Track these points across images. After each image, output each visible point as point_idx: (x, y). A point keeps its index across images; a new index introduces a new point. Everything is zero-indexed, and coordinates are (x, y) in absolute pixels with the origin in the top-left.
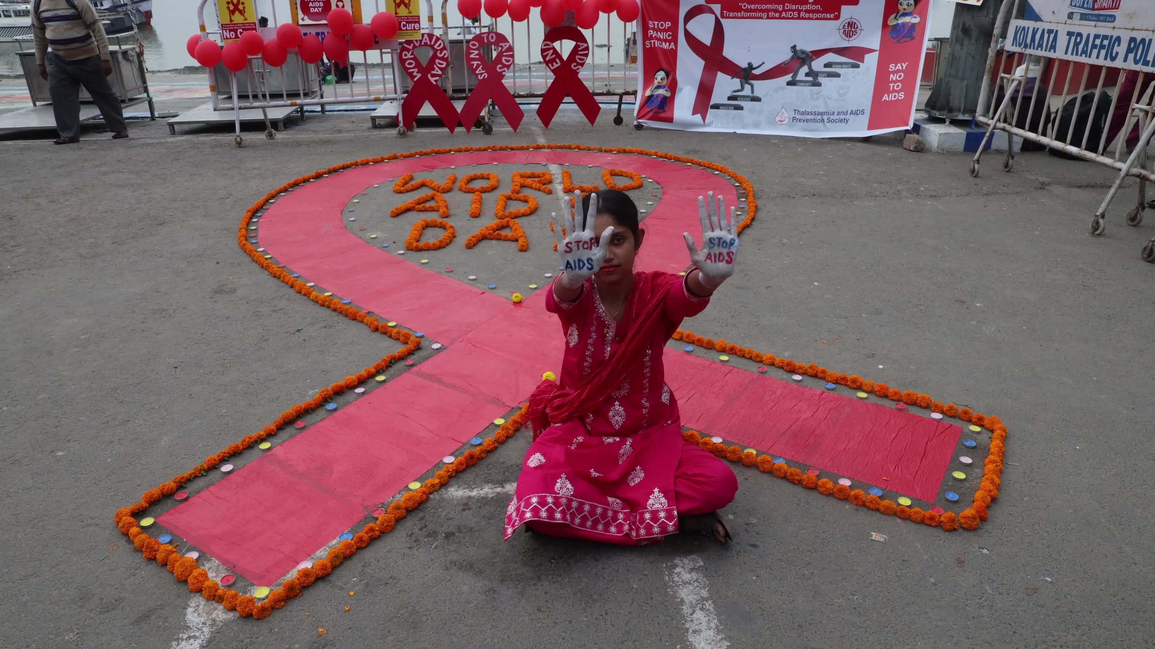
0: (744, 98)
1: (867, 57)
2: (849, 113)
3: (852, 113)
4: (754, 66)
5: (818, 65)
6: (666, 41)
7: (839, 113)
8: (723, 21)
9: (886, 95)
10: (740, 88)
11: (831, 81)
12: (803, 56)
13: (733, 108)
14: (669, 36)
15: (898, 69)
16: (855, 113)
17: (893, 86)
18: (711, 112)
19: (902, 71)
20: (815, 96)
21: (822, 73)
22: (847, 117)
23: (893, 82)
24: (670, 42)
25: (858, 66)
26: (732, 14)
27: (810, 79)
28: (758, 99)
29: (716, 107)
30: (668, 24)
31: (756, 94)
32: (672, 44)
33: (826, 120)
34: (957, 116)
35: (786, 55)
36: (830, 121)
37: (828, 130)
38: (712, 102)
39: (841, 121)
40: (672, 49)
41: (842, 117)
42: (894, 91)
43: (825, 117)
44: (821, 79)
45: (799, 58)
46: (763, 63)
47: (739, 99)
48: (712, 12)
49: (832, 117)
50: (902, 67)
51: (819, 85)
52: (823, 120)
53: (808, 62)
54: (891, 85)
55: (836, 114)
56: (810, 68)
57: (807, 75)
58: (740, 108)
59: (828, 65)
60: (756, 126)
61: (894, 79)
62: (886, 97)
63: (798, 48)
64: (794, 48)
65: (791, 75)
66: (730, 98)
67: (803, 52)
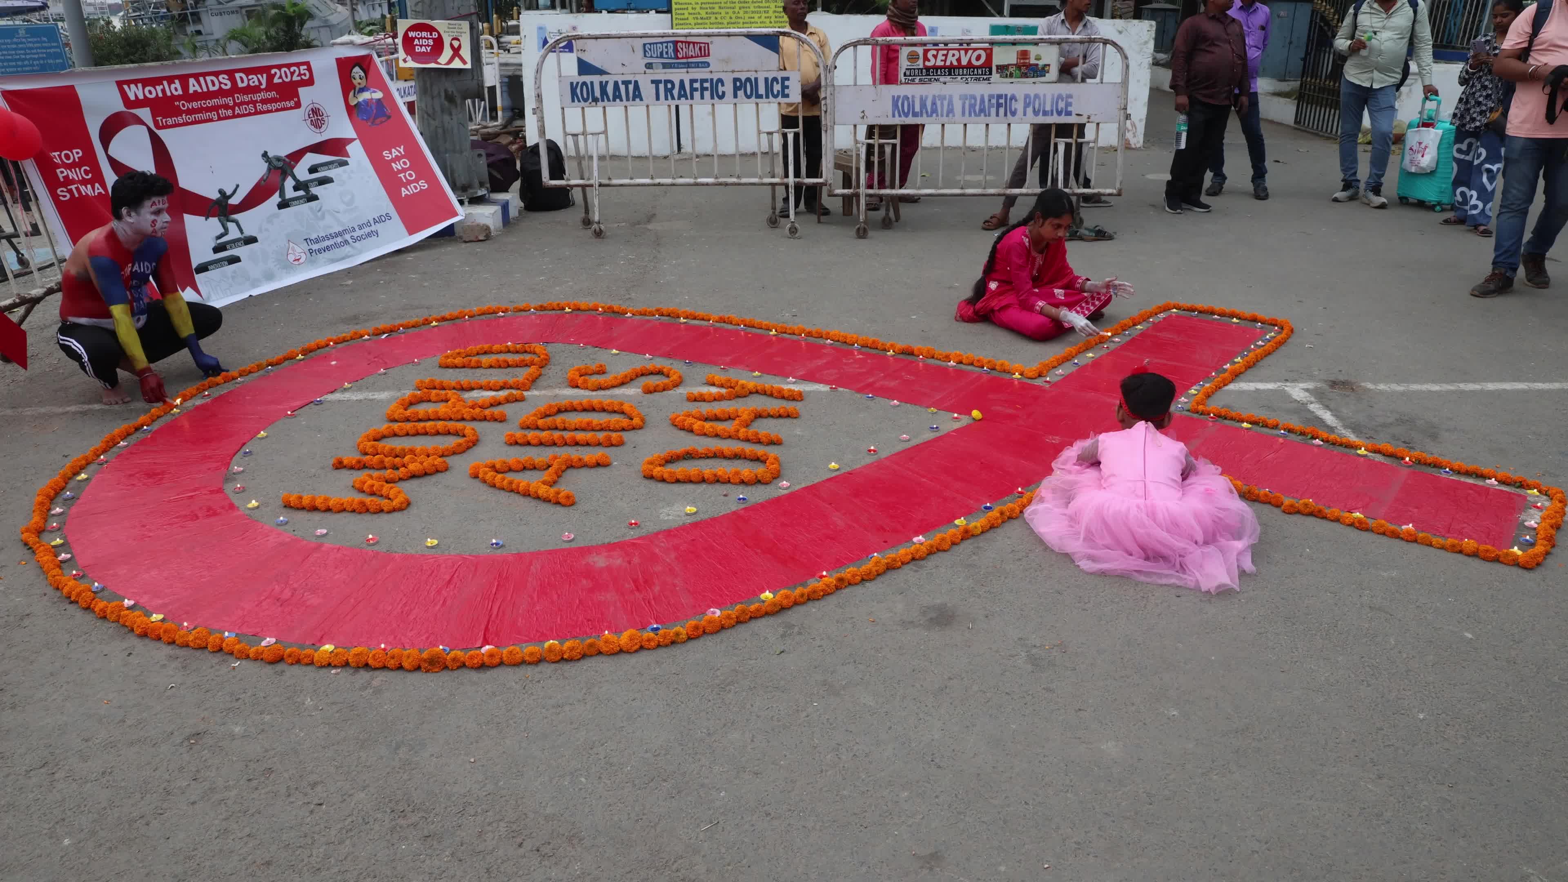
0: (235, 242)
1: (349, 148)
2: (372, 222)
3: (375, 222)
4: (228, 193)
5: (301, 171)
6: (84, 182)
7: (361, 227)
8: (161, 133)
9: (403, 189)
10: (222, 231)
11: (325, 189)
12: (280, 164)
13: (226, 263)
14: (86, 173)
15: (396, 156)
16: (379, 220)
17: (405, 176)
18: (199, 278)
19: (403, 157)
20: (319, 214)
21: (312, 181)
22: (373, 228)
23: (400, 172)
24: (91, 182)
25: (346, 163)
26: (170, 121)
27: (301, 193)
28: (251, 240)
29: (203, 268)
30: (77, 154)
31: (248, 232)
32: (97, 185)
33: (350, 241)
34: (476, 193)
35: (260, 169)
36: (356, 240)
37: (360, 252)
38: (194, 265)
39: (369, 235)
40: (100, 193)
41: (367, 230)
42: (409, 182)
43: (347, 237)
44: (314, 190)
45: (276, 168)
46: (238, 186)
47: (228, 247)
48: (140, 121)
49: (355, 234)
50: (400, 152)
51: (315, 198)
52: (346, 242)
53: (289, 171)
54: (402, 175)
55: (357, 229)
56: (294, 178)
57: (296, 189)
58: (235, 260)
59: (313, 170)
60: (270, 277)
61: (400, 168)
62: (404, 192)
63: (270, 155)
64: (265, 155)
65: (277, 194)
66: (216, 250)
67: (278, 159)
